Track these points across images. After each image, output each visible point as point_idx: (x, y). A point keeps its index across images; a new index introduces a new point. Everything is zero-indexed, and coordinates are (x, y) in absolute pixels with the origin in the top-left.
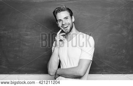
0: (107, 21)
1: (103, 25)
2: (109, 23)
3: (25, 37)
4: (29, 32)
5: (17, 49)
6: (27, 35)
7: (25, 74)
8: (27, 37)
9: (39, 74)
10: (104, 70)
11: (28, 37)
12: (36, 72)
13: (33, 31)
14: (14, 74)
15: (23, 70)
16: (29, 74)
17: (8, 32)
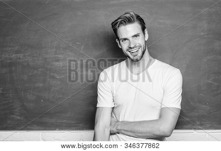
0: (202, 34)
1: (195, 40)
2: (205, 36)
3: (54, 63)
4: (62, 54)
5: (41, 85)
6: (58, 61)
7: (55, 130)
8: (58, 63)
9: (80, 129)
10: (198, 123)
11: (61, 64)
12: (75, 126)
13: (69, 53)
14: (36, 130)
15: (52, 123)
16: (62, 130)
17: (24, 56)
